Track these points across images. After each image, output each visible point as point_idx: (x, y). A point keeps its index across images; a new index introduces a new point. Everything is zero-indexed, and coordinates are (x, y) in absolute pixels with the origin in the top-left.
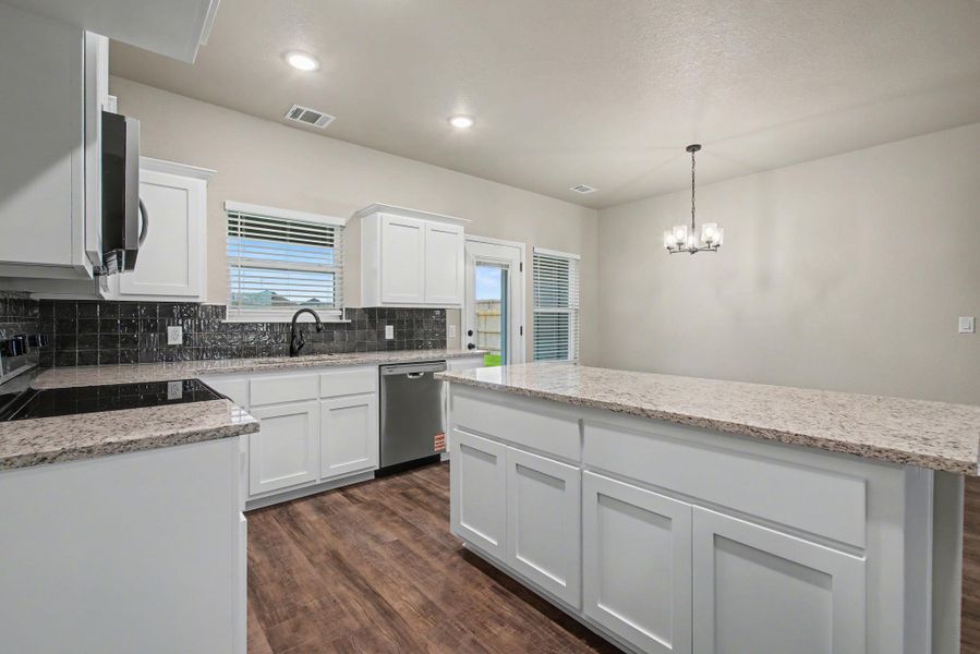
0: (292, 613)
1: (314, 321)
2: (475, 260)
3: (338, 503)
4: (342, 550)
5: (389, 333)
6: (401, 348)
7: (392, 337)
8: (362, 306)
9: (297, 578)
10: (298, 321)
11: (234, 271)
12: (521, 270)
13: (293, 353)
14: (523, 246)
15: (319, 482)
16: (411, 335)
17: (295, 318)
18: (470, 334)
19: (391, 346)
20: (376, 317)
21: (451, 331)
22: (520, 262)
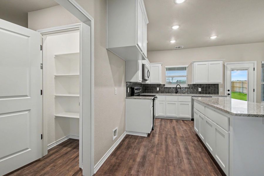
0: (163, 130)
1: (179, 87)
2: (231, 69)
3: (180, 122)
4: (176, 127)
5: (200, 90)
6: (203, 93)
7: (200, 91)
8: (192, 84)
9: (167, 127)
10: (177, 87)
11: (167, 78)
12: (254, 70)
13: (176, 93)
14: (256, 62)
15: (178, 117)
16: (206, 90)
17: (177, 86)
18: (229, 91)
19: (200, 93)
20: (196, 86)
21: (221, 90)
22: (253, 68)
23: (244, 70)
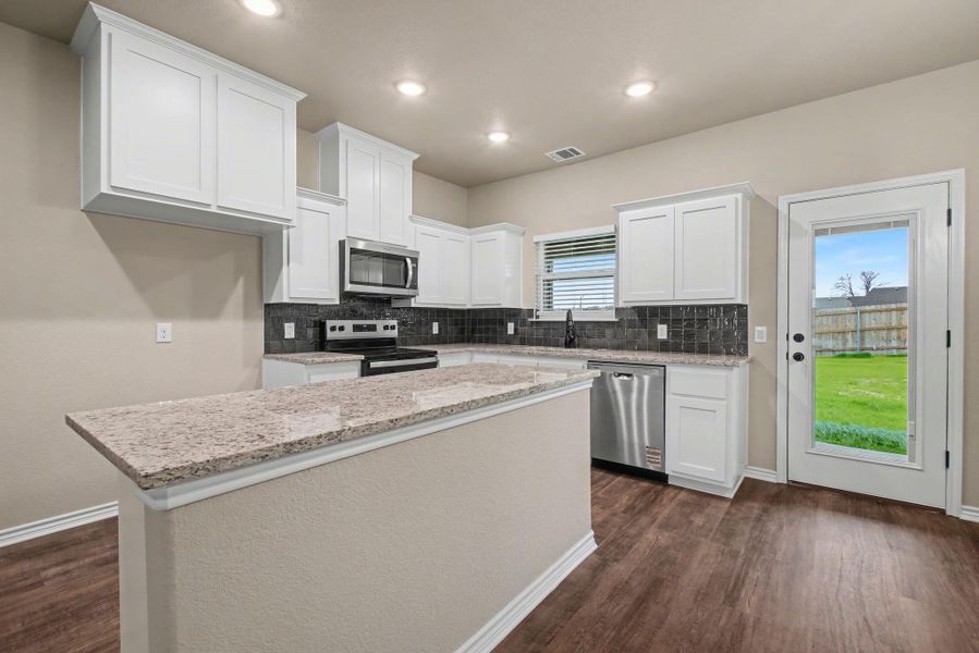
2: (812, 229)
5: (662, 332)
6: (676, 350)
7: (665, 337)
12: (950, 221)
13: (567, 345)
14: (958, 176)
16: (689, 336)
18: (799, 338)
19: (664, 347)
20: (647, 316)
21: (757, 333)
22: (946, 208)
23: (888, 225)
